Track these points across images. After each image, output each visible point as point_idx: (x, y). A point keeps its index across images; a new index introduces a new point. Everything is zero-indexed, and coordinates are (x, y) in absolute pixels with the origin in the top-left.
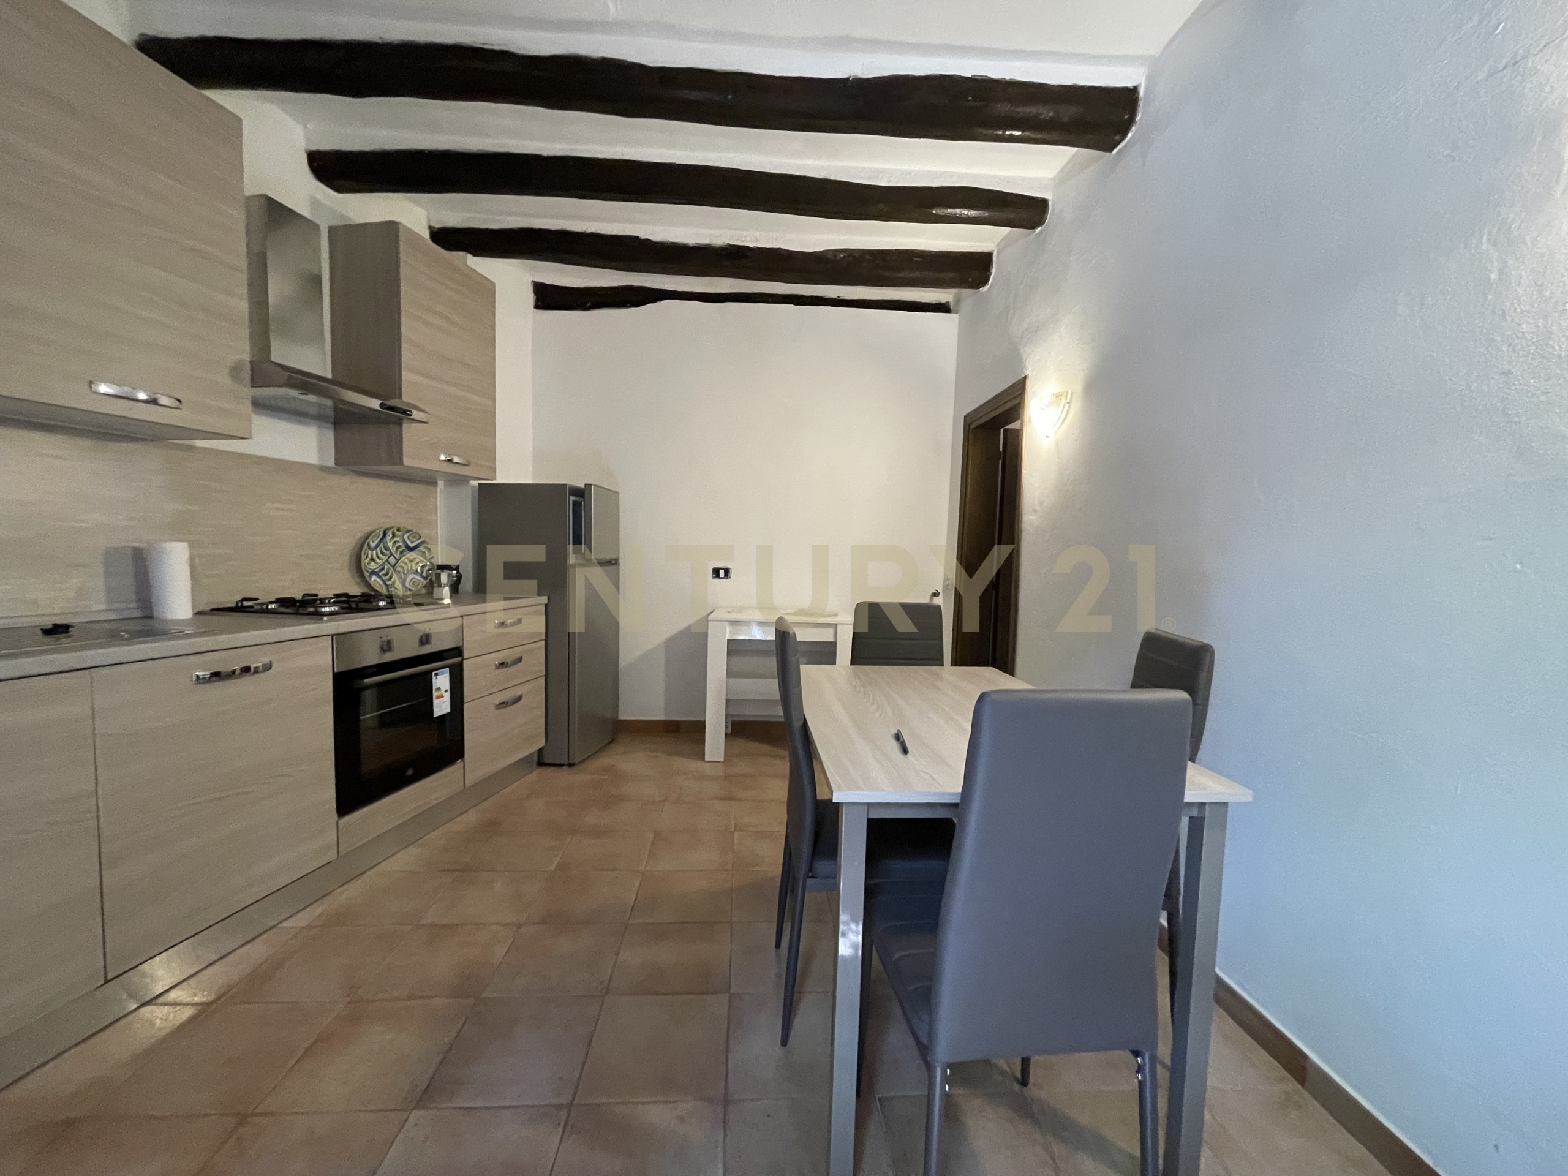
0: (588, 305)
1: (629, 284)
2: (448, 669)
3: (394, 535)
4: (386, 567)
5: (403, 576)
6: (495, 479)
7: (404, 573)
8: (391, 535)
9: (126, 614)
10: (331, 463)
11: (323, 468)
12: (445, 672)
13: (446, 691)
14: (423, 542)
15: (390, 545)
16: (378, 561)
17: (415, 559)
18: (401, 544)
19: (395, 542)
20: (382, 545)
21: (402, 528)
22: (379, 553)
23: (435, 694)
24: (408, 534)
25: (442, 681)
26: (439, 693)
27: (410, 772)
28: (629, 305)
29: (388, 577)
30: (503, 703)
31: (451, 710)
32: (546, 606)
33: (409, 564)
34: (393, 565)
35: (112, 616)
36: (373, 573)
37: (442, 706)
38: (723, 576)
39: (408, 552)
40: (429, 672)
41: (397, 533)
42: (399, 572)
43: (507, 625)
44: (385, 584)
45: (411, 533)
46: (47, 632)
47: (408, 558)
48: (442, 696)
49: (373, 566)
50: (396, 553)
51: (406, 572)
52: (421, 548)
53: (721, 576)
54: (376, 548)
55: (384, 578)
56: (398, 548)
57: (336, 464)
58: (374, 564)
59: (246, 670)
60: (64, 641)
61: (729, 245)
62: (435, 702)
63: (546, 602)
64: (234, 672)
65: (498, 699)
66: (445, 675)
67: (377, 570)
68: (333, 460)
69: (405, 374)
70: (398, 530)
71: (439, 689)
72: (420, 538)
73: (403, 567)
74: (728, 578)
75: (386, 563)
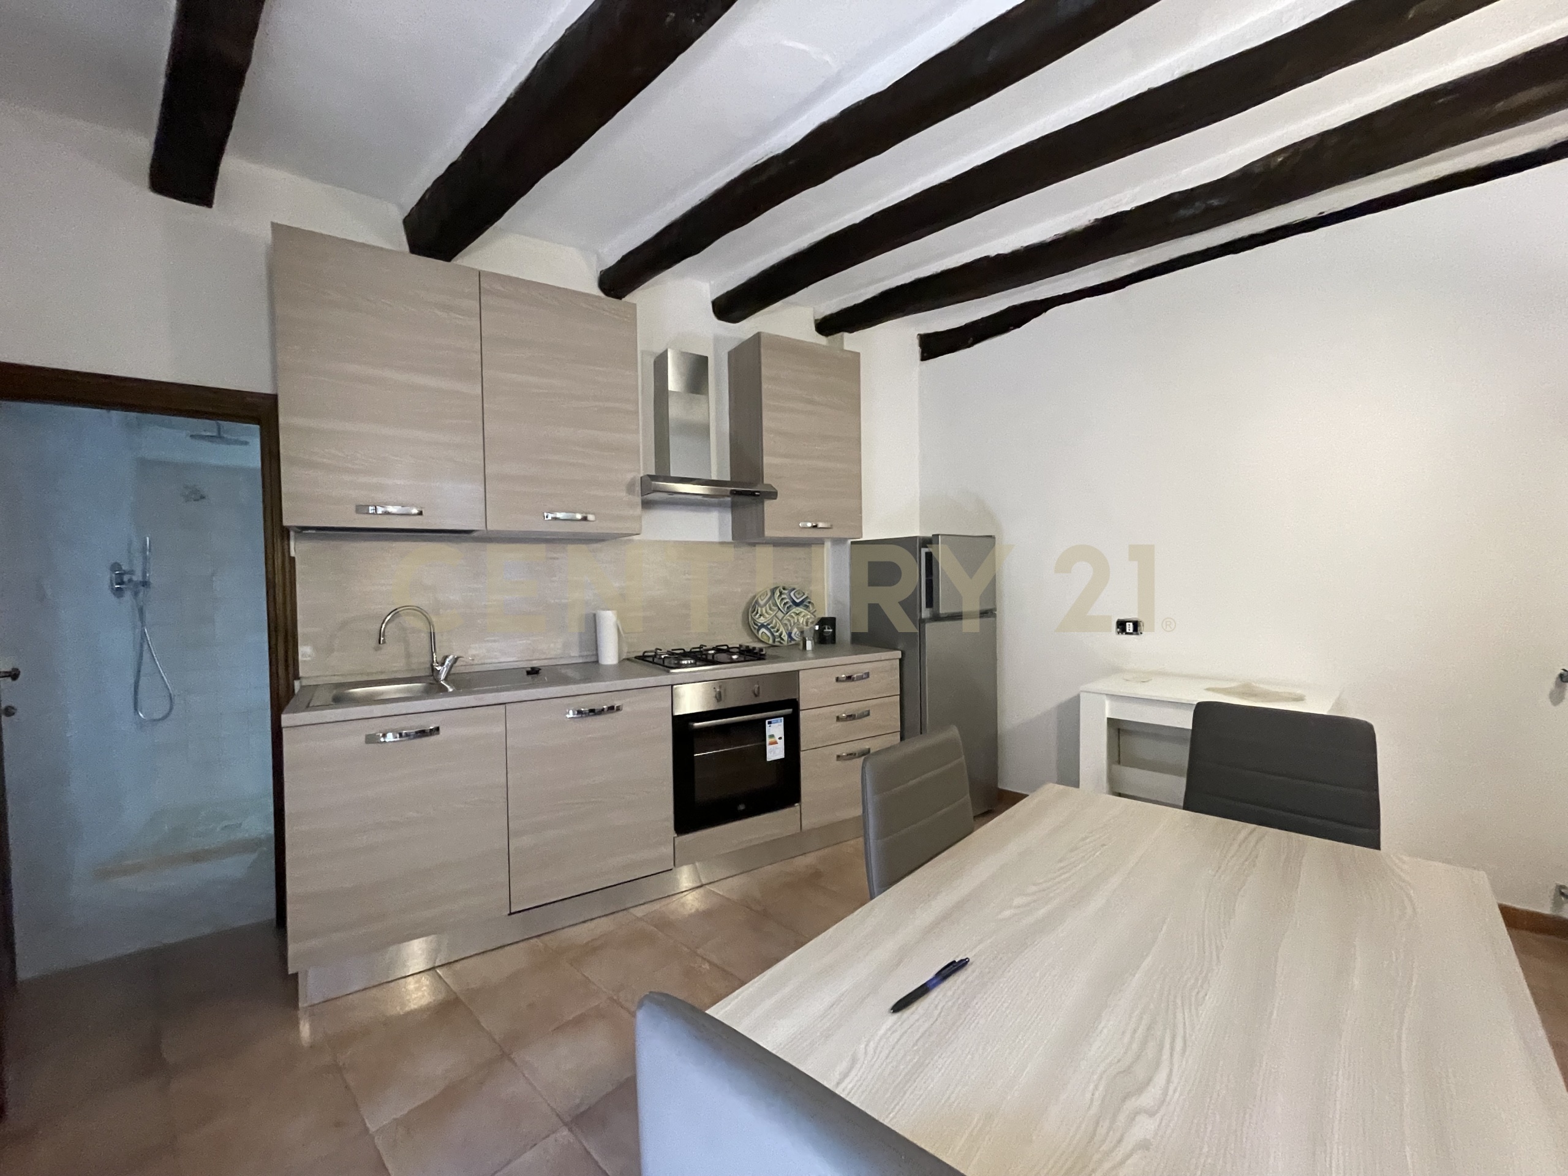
0: (970, 342)
1: (1011, 305)
2: (782, 718)
3: (781, 593)
4: (774, 621)
5: (790, 628)
6: (862, 537)
7: (791, 625)
8: (779, 594)
9: (588, 660)
10: (729, 538)
11: (722, 543)
12: (779, 721)
13: (780, 738)
14: (807, 597)
15: (778, 602)
16: (767, 616)
17: (801, 612)
18: (788, 600)
19: (782, 599)
20: (770, 602)
21: (786, 586)
22: (768, 609)
23: (768, 740)
24: (793, 592)
25: (776, 730)
26: (772, 740)
27: (742, 807)
28: (1012, 328)
29: (775, 629)
30: (851, 754)
31: (785, 755)
32: (901, 660)
33: (796, 618)
34: (780, 618)
35: (581, 661)
36: (762, 626)
37: (776, 752)
38: (1131, 631)
39: (794, 607)
40: (763, 721)
41: (784, 591)
42: (786, 625)
43: (854, 678)
44: (772, 634)
45: (795, 590)
46: (528, 673)
47: (794, 613)
48: (776, 743)
49: (762, 620)
50: (784, 608)
51: (792, 625)
52: (805, 603)
53: (1128, 631)
54: (765, 605)
55: (772, 630)
56: (785, 604)
57: (733, 539)
58: (763, 619)
59: (611, 708)
60: (537, 678)
61: (1097, 220)
62: (769, 748)
63: (900, 657)
64: (603, 710)
65: (843, 750)
66: (780, 724)
67: (765, 624)
68: (731, 538)
69: (766, 460)
70: (784, 589)
71: (772, 736)
72: (804, 594)
73: (789, 620)
74: (1138, 634)
75: (775, 617)
